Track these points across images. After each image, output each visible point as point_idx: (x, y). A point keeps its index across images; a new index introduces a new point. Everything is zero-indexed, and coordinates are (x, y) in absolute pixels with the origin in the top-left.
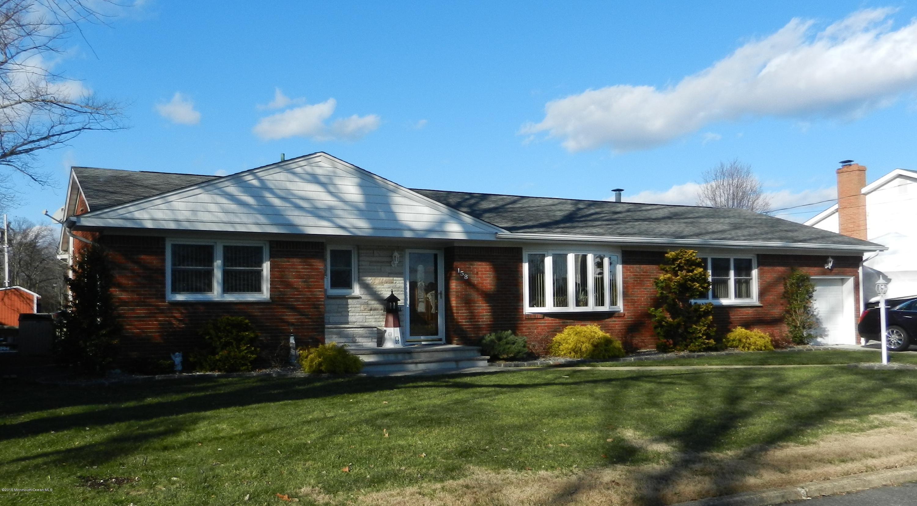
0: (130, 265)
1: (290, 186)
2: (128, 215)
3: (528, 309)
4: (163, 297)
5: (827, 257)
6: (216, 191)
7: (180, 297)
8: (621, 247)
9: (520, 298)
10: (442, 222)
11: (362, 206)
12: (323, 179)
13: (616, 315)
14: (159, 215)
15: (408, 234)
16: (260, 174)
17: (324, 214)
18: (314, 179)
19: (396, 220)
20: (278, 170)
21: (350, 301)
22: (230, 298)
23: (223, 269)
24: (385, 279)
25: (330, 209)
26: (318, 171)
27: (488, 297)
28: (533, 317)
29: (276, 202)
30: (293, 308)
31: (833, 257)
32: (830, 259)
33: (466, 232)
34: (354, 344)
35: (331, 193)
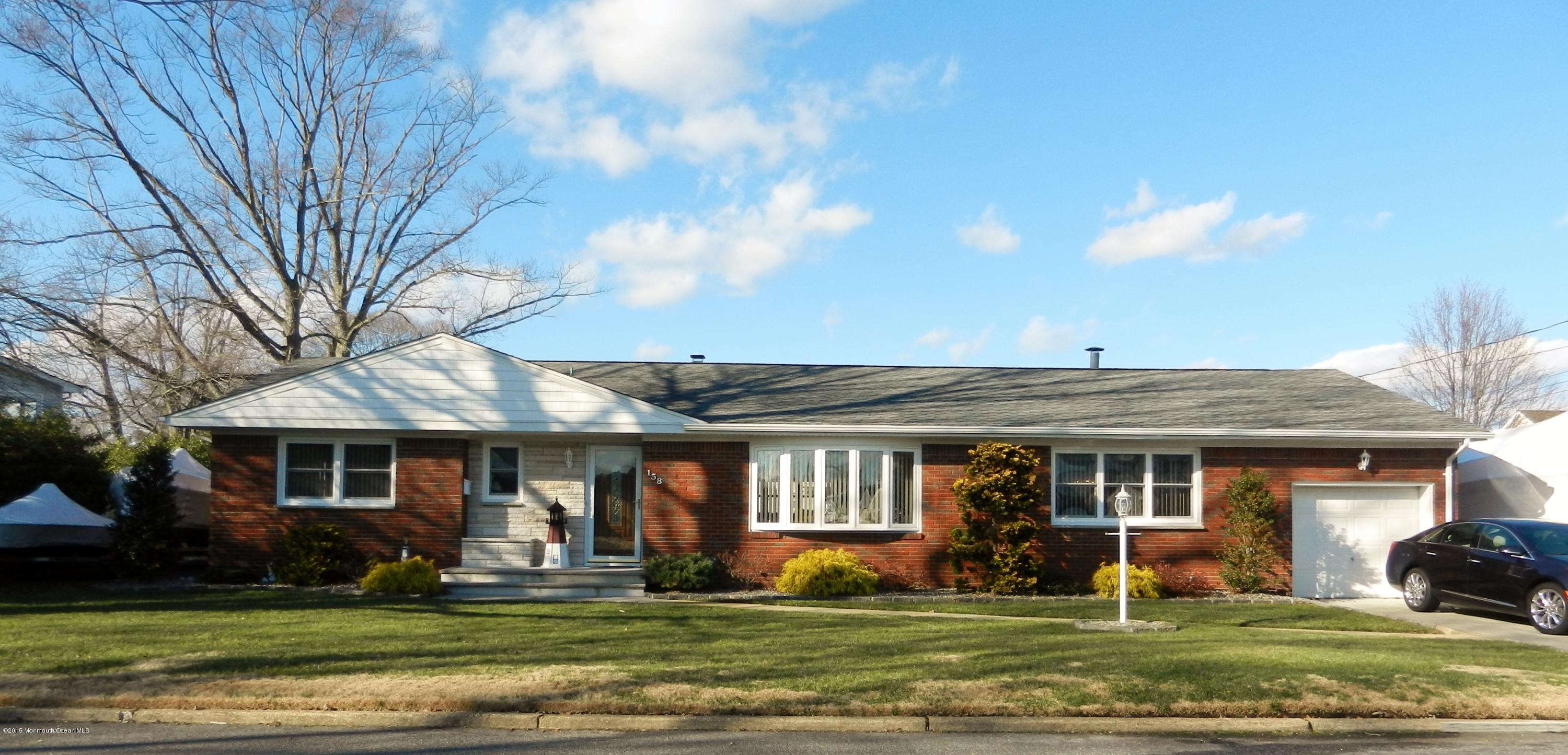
0: (238, 467)
1: (405, 375)
2: (219, 414)
3: (755, 526)
4: (272, 501)
5: (1361, 451)
6: (316, 384)
7: (294, 502)
8: (921, 439)
9: (742, 509)
10: (606, 412)
11: (496, 395)
12: (445, 365)
13: (908, 536)
14: (251, 412)
15: (556, 428)
16: (367, 363)
17: (443, 405)
18: (434, 365)
19: (540, 411)
20: (389, 356)
21: (510, 510)
22: (350, 503)
23: (345, 472)
24: (558, 483)
25: (453, 399)
26: (438, 355)
27: (693, 508)
28: (759, 536)
29: (386, 394)
30: (422, 517)
31: (1370, 451)
32: (1365, 454)
33: (640, 424)
34: (498, 562)
35: (455, 381)
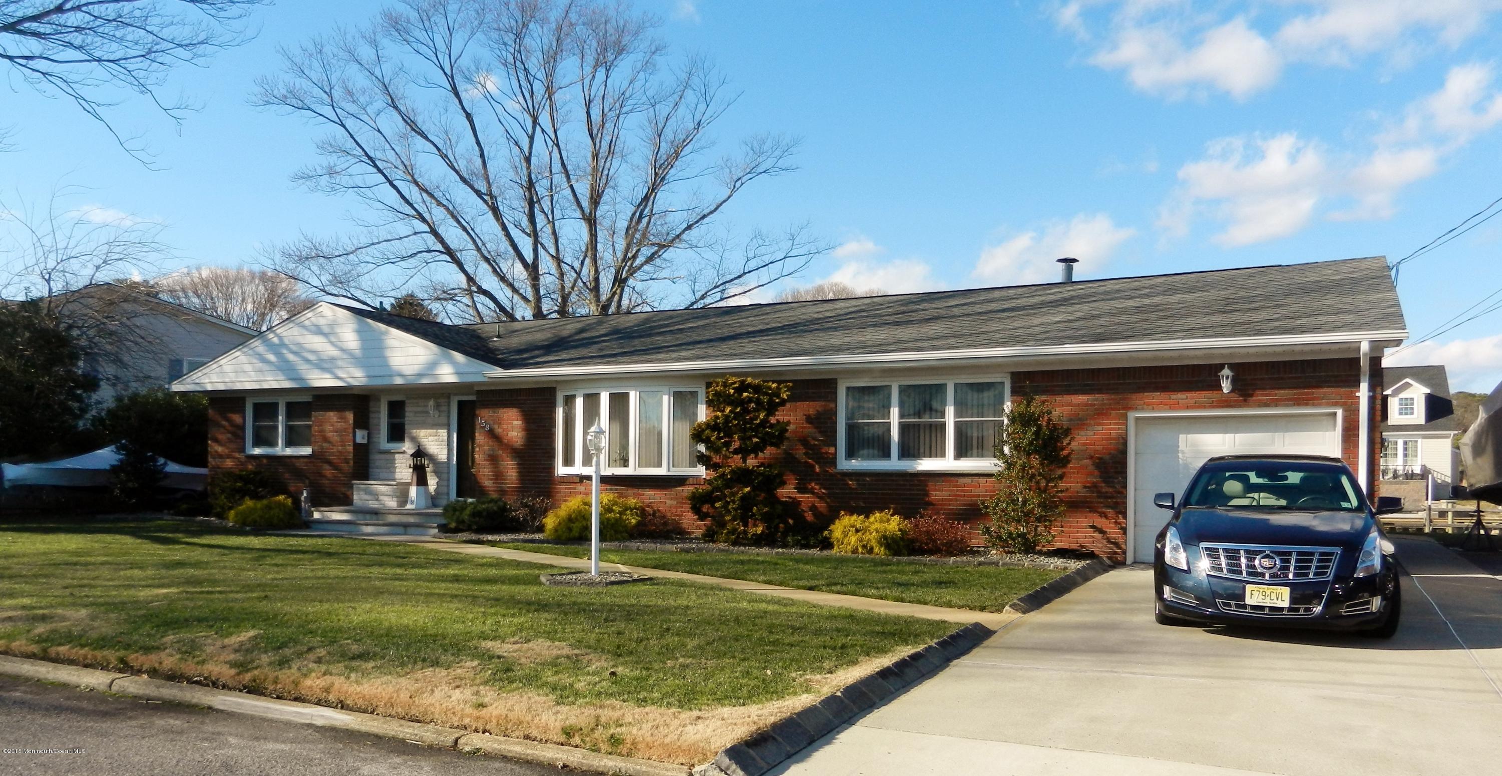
0: (224, 423)
1: (300, 340)
2: (197, 381)
3: (561, 470)
4: (243, 450)
5: (1221, 367)
6: (250, 352)
7: (257, 451)
8: (707, 376)
9: (551, 454)
10: (433, 365)
11: (358, 353)
12: (326, 329)
14: (215, 378)
15: (398, 381)
16: (279, 331)
17: (325, 366)
18: (318, 331)
19: (387, 366)
20: (291, 325)
21: (397, 456)
22: (289, 451)
23: (285, 425)
24: (429, 431)
25: (333, 359)
26: (322, 322)
27: (517, 453)
29: (291, 357)
30: (329, 463)
31: (1232, 366)
32: (1226, 372)
33: (457, 373)
34: (376, 502)
35: (332, 343)
